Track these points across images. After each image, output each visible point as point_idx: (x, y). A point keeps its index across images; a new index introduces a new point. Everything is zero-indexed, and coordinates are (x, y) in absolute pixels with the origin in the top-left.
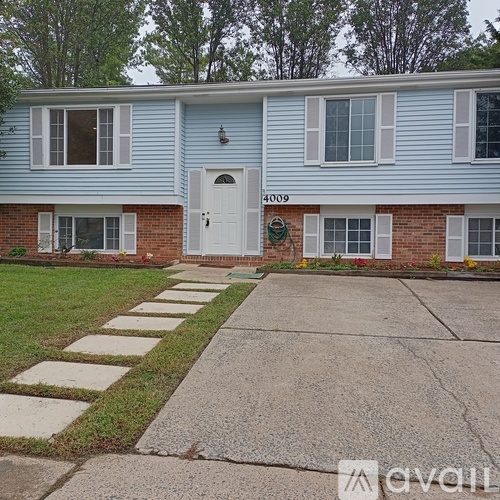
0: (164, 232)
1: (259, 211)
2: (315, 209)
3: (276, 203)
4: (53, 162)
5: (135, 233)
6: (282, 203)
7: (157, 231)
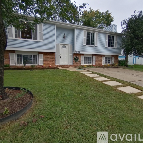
0: (51, 59)
1: (72, 55)
2: (83, 54)
3: (77, 53)
4: (16, 37)
5: (43, 59)
6: (79, 53)
7: (49, 59)
